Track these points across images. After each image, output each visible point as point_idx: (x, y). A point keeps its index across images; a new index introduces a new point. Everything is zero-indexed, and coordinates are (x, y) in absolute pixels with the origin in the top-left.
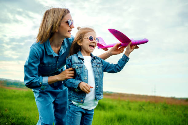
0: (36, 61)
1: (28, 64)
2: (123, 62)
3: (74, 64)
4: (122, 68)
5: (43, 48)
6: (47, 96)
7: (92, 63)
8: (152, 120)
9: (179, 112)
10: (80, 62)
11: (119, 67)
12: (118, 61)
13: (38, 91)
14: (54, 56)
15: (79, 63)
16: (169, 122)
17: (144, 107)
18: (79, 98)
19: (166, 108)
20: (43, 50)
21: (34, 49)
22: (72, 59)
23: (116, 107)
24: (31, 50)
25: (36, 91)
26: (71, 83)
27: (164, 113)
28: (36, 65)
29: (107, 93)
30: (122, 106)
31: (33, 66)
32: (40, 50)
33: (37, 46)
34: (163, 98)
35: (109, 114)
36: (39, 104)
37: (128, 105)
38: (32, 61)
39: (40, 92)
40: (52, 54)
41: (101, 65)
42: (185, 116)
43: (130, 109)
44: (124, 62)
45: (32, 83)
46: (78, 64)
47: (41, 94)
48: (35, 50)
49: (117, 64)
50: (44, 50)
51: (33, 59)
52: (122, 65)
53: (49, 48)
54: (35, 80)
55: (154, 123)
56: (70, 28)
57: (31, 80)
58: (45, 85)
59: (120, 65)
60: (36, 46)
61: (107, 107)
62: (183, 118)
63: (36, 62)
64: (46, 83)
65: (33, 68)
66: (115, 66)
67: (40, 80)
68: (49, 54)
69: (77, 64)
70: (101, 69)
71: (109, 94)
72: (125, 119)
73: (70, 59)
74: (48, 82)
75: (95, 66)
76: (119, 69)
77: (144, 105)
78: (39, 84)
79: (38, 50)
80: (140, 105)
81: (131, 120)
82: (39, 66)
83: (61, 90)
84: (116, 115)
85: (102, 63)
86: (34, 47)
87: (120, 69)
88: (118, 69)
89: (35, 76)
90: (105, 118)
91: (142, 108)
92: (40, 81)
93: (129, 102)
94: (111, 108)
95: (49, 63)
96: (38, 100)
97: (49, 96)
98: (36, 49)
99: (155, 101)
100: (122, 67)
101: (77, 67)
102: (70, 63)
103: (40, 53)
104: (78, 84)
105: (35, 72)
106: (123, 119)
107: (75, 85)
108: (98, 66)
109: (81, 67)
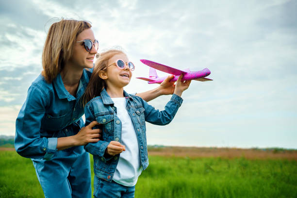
0: (38, 111)
1: (25, 116)
2: (173, 106)
3: (98, 115)
4: (173, 117)
5: (51, 88)
6: (58, 167)
7: (128, 108)
8: (225, 189)
9: (265, 170)
10: (108, 111)
11: (169, 115)
12: (165, 106)
13: (42, 160)
14: (69, 100)
15: (106, 114)
16: (251, 189)
17: (212, 167)
18: (105, 172)
19: (245, 166)
20: (50, 92)
21: (35, 90)
22: (93, 107)
23: (170, 169)
24: (31, 93)
25: (37, 160)
26: (94, 148)
27: (243, 174)
28: (39, 118)
29: (156, 147)
30: (179, 167)
31: (33, 120)
32: (47, 92)
33: (41, 86)
34: (239, 150)
35: (158, 183)
36: (45, 182)
37: (188, 164)
38: (32, 110)
39: (45, 162)
40: (66, 97)
41: (143, 110)
42: (274, 177)
43: (191, 171)
44: (176, 107)
45: (30, 147)
46: (105, 116)
47: (47, 165)
48: (38, 92)
49: (165, 111)
50: (53, 91)
51: (34, 107)
52: (172, 112)
53: (61, 88)
54: (35, 143)
55: (229, 192)
56: (90, 53)
57: (27, 142)
58: (52, 152)
59: (171, 112)
60: (39, 85)
61: (156, 171)
62: (272, 180)
63: (39, 113)
64: (54, 149)
65: (33, 123)
66: (162, 115)
67: (43, 143)
68: (60, 97)
69: (103, 115)
70: (143, 116)
71: (158, 149)
72: (183, 189)
73: (90, 108)
74: (57, 148)
75: (134, 114)
76: (169, 118)
77: (211, 164)
78: (42, 150)
79: (43, 92)
80: (206, 165)
81: (193, 190)
82: (42, 120)
83: (79, 155)
84: (170, 184)
85: (143, 107)
86: (36, 88)
87: (171, 118)
88: (166, 118)
89: (35, 136)
90: (152, 190)
91: (210, 168)
92: (43, 146)
93: (189, 161)
94: (162, 171)
95: (61, 113)
96: (43, 176)
97: (61, 168)
98: (40, 91)
99: (228, 155)
100: (174, 115)
101: (104, 120)
102: (91, 114)
103: (46, 96)
104: (104, 150)
105: (36, 130)
106: (181, 188)
107: (100, 151)
108: (138, 112)
109: (111, 121)
